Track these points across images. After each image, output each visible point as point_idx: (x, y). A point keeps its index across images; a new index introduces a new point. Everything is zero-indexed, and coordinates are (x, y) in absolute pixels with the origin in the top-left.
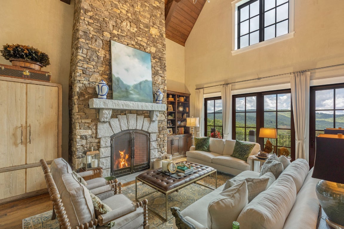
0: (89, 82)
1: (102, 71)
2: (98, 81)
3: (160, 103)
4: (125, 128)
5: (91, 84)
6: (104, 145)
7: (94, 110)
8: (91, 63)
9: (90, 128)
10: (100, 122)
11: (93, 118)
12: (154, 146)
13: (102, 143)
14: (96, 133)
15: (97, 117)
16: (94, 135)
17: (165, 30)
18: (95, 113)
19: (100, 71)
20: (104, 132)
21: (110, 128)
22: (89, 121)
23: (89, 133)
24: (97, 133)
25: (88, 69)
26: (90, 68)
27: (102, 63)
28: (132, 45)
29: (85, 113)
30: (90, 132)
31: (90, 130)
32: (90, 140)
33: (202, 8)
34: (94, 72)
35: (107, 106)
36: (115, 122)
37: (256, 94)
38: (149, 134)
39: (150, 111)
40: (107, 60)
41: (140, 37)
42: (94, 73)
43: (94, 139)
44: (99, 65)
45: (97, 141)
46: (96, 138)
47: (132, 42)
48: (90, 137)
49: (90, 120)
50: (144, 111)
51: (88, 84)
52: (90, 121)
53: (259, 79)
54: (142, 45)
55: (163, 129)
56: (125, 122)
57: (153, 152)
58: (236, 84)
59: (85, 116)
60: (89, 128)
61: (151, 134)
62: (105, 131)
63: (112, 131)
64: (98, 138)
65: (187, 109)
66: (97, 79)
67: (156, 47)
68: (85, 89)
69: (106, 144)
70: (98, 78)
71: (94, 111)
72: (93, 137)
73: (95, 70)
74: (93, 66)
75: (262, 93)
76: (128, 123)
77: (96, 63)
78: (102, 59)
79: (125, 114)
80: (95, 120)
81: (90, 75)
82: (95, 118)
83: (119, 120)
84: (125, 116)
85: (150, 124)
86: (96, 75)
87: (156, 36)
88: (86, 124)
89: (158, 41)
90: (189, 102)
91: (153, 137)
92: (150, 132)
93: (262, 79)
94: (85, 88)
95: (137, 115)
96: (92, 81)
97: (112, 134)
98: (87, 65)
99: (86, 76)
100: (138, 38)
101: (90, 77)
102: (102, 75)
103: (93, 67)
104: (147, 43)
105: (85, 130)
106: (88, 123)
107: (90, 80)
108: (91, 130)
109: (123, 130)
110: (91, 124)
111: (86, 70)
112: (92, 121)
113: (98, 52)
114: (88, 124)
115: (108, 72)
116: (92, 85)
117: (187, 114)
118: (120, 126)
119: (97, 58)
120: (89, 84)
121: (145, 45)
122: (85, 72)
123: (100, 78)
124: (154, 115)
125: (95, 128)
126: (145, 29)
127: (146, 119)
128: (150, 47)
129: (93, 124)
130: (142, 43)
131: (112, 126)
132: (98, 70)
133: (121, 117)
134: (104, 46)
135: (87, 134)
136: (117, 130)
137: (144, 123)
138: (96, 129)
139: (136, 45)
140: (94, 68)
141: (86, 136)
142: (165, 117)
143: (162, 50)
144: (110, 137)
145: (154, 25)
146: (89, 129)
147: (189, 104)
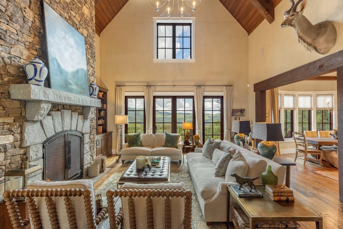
0: (9, 55)
1: (30, 43)
2: (24, 56)
3: (95, 98)
4: (59, 129)
5: (13, 59)
6: (34, 157)
7: (19, 102)
8: (12, 24)
9: (12, 131)
10: (27, 121)
11: (16, 115)
12: (87, 149)
13: (32, 154)
14: (20, 139)
15: (23, 114)
16: (18, 143)
17: (94, 14)
18: (19, 107)
19: (27, 41)
20: (34, 137)
21: (43, 131)
22: (10, 120)
23: (10, 140)
24: (22, 139)
25: (8, 34)
26: (12, 33)
27: (29, 30)
28: (65, 18)
29: (4, 108)
30: (11, 138)
31: (11, 136)
32: (11, 151)
33: (123, 6)
34: (18, 40)
35: (48, 98)
36: (48, 122)
37: (172, 97)
38: (83, 134)
39: (83, 107)
40: (36, 28)
41: (73, 11)
42: (18, 43)
43: (18, 149)
44: (25, 31)
45: (22, 151)
46: (21, 147)
47: (65, 14)
48: (12, 147)
49: (13, 118)
50: (78, 107)
51: (8, 58)
52: (13, 120)
53: (174, 86)
54: (75, 23)
55: (93, 129)
56: (60, 120)
57: (86, 157)
58: (157, 87)
59: (4, 112)
60: (10, 131)
61: (85, 135)
62: (36, 134)
63: (44, 134)
64: (24, 148)
65: (105, 105)
66: (22, 53)
67: (88, 30)
68: (3, 66)
69: (37, 155)
70: (24, 52)
71: (17, 104)
72: (17, 146)
73: (20, 38)
74: (17, 31)
75: (176, 97)
76: (63, 122)
77: (21, 26)
78: (30, 24)
79: (58, 110)
80: (20, 118)
81: (11, 44)
82: (20, 115)
83: (53, 119)
84: (59, 113)
85: (84, 122)
86: (21, 47)
87: (88, 18)
88: (5, 126)
89: (89, 24)
90: (106, 98)
91: (87, 139)
92: (84, 132)
93: (176, 86)
94: (4, 64)
95: (72, 112)
96: (14, 54)
97: (44, 139)
98: (7, 26)
99: (4, 44)
100: (72, 12)
101: (12, 47)
102: (28, 49)
103: (16, 33)
104: (79, 22)
105: (3, 136)
106: (8, 124)
107: (12, 53)
108: (13, 135)
109: (57, 132)
110: (14, 126)
111: (4, 33)
112: (14, 121)
113: (25, 11)
114: (8, 126)
115: (37, 46)
116: (14, 61)
117: (105, 111)
118: (54, 126)
119: (22, 19)
120: (10, 58)
121: (78, 24)
122: (4, 36)
123: (26, 53)
124: (90, 111)
125: (20, 131)
126: (78, 3)
127: (80, 116)
128: (82, 29)
129: (17, 125)
130: (75, 20)
131: (45, 127)
132: (23, 40)
133: (55, 115)
134: (32, 6)
135: (8, 142)
136: (50, 133)
137: (78, 122)
138: (21, 133)
139: (69, 19)
140: (17, 35)
141: (6, 145)
142: (95, 114)
143: (92, 37)
144: (42, 143)
145: (85, 3)
146: (10, 134)
147: (106, 100)
